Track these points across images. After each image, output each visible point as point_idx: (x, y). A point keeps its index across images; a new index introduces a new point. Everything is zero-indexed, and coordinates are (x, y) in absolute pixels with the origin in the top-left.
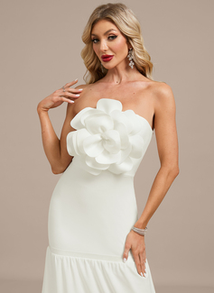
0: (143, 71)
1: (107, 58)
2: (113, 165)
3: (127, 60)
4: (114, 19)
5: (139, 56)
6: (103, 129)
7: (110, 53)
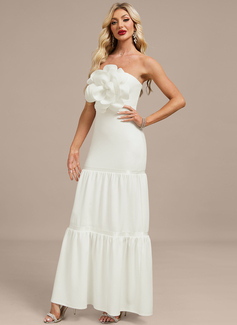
2: (111, 105)
6: (104, 82)
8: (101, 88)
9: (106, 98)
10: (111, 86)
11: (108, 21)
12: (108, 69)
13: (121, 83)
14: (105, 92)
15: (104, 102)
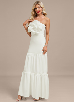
1: (38, 12)
2: (36, 33)
6: (34, 26)
7: (39, 11)
8: (33, 27)
9: (35, 30)
10: (36, 27)
11: (34, 8)
12: (35, 22)
14: (34, 28)
15: (34, 32)
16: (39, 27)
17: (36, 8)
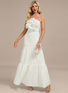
0: (39, 13)
1: (35, 10)
2: (34, 29)
3: (38, 11)
4: (37, 3)
5: (40, 10)
8: (31, 24)
10: (34, 24)
11: (31, 7)
12: (32, 19)
13: (37, 23)
15: (32, 28)
16: (37, 24)
17: (33, 7)
